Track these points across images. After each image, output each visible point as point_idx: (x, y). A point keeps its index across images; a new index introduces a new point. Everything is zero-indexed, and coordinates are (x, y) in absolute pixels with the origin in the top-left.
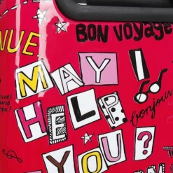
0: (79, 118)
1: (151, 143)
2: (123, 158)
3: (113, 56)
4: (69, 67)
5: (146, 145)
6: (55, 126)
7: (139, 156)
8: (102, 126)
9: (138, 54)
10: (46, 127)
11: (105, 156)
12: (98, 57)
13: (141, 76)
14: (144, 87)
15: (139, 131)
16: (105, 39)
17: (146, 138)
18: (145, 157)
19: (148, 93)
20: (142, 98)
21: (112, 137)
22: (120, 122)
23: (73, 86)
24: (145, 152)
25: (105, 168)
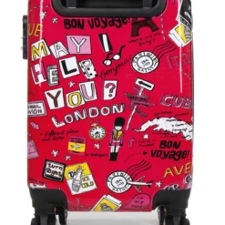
0: (67, 72)
1: (114, 91)
2: (95, 98)
3: (88, 38)
4: (60, 43)
5: (111, 91)
6: (51, 77)
7: (106, 97)
8: (82, 78)
9: (105, 37)
10: (46, 76)
11: (84, 95)
12: (79, 38)
13: (107, 49)
14: (109, 56)
15: (106, 82)
16: (82, 28)
17: (111, 87)
18: (110, 98)
19: (112, 60)
20: (108, 63)
21: (88, 85)
22: (93, 76)
23: (62, 54)
24: (110, 96)
25: (83, 103)
